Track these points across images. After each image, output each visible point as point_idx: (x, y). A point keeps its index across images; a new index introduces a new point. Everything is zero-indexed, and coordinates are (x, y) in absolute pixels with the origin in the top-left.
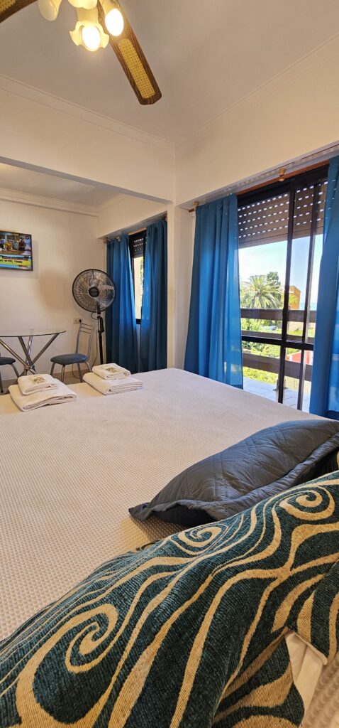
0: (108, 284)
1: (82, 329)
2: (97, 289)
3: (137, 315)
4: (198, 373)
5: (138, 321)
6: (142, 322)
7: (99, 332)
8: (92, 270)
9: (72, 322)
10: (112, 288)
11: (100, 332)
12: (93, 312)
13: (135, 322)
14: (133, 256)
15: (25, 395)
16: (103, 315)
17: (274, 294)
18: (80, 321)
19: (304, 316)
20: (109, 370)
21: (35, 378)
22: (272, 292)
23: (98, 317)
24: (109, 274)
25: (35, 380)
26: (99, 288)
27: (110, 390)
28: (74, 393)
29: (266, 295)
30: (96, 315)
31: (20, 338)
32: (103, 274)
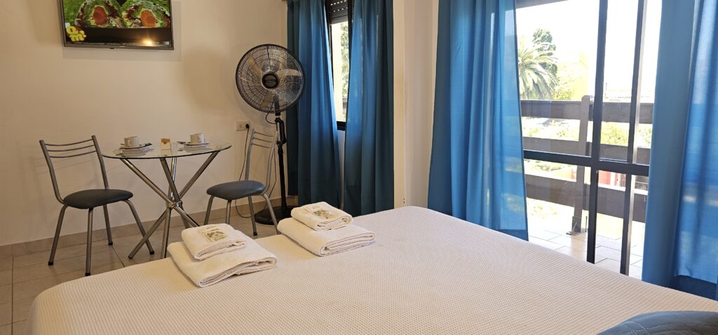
0: (291, 66)
1: (255, 141)
2: (275, 76)
3: (339, 115)
4: (450, 214)
5: (341, 125)
6: (348, 125)
7: (278, 143)
8: (267, 45)
9: (235, 128)
10: (299, 74)
11: (280, 144)
12: (269, 112)
13: (335, 126)
14: (330, 21)
15: (199, 260)
16: (283, 116)
17: (544, 65)
18: (247, 126)
19: (628, 113)
20: (318, 213)
21: (209, 231)
22: (542, 61)
23: (277, 120)
24: (292, 50)
25: (210, 235)
26: (278, 73)
27: (326, 248)
28: (273, 256)
29: (533, 66)
30: (272, 117)
31: (163, 159)
32: (283, 51)
